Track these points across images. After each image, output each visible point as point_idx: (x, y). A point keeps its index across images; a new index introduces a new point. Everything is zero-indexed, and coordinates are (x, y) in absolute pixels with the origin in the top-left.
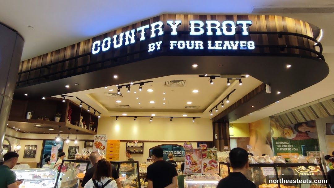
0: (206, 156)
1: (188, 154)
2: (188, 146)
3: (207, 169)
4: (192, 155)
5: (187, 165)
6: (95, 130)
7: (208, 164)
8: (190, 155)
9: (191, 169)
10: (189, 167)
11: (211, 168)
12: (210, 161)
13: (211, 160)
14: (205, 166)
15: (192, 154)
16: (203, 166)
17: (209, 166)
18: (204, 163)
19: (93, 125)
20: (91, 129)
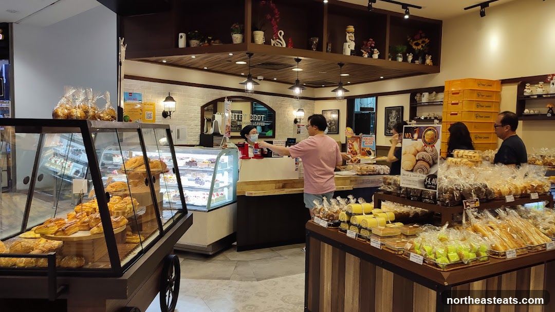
19: (422, 47)
20: (410, 58)
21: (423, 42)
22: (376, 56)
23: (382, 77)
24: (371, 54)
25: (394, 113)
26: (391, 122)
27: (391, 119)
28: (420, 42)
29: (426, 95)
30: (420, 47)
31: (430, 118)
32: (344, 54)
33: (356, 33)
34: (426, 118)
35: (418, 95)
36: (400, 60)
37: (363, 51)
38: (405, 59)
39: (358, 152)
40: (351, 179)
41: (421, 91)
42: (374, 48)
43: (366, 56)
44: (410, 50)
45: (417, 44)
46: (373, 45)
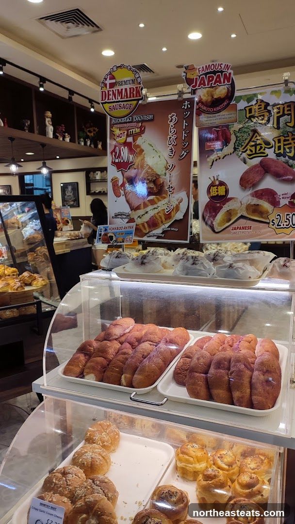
0: (226, 142)
1: (122, 140)
2: (120, 93)
3: (229, 214)
4: (139, 141)
5: (118, 195)
6: (100, 146)
7: (235, 191)
8: (130, 140)
9: (135, 215)
10: (127, 210)
11: (255, 209)
12: (246, 173)
13: (257, 161)
14: (218, 201)
15: (142, 132)
16: (204, 199)
17: (241, 197)
18: (212, 185)
19: (94, 134)
20: (89, 143)
21: (94, 130)
22: (68, 140)
23: (58, 157)
24: (64, 137)
25: (70, 188)
26: (68, 196)
27: (68, 193)
28: (92, 129)
29: (99, 173)
30: (92, 134)
31: (104, 192)
32: (47, 136)
33: (52, 119)
34: (100, 192)
35: (92, 173)
36: (83, 144)
37: (58, 135)
38: (85, 144)
39: (60, 221)
40: (66, 243)
41: (95, 170)
42: (65, 133)
43: (61, 139)
44: (87, 137)
45: (90, 132)
46: (64, 130)
